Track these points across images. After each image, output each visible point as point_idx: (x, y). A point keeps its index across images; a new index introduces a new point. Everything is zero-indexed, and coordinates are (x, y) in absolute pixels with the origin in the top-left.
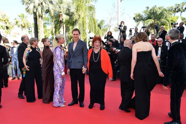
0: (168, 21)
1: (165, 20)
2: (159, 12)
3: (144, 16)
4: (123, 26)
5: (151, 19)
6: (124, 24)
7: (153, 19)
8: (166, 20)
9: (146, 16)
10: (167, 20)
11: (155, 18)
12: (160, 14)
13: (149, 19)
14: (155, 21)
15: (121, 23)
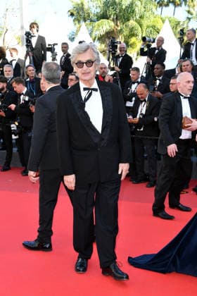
0: (141, 26)
3: (94, 9)
4: (37, 34)
5: (108, 19)
6: (37, 31)
7: (113, 20)
9: (98, 10)
11: (116, 18)
13: (103, 18)
15: (32, 26)
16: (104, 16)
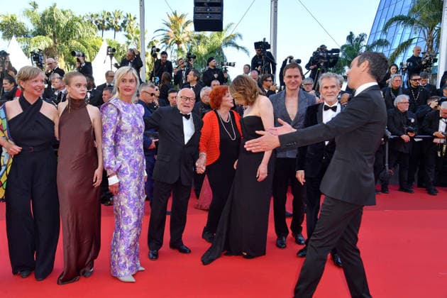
0: (86, 47)
1: (79, 44)
2: (64, 21)
5: (45, 35)
7: (50, 37)
8: (81, 43)
10: (83, 43)
11: (54, 35)
12: (67, 27)
13: (40, 34)
14: (55, 42)
16: (41, 32)
